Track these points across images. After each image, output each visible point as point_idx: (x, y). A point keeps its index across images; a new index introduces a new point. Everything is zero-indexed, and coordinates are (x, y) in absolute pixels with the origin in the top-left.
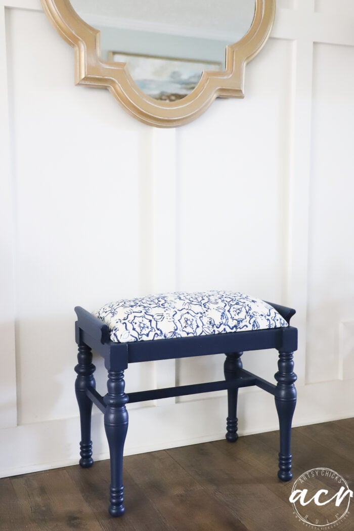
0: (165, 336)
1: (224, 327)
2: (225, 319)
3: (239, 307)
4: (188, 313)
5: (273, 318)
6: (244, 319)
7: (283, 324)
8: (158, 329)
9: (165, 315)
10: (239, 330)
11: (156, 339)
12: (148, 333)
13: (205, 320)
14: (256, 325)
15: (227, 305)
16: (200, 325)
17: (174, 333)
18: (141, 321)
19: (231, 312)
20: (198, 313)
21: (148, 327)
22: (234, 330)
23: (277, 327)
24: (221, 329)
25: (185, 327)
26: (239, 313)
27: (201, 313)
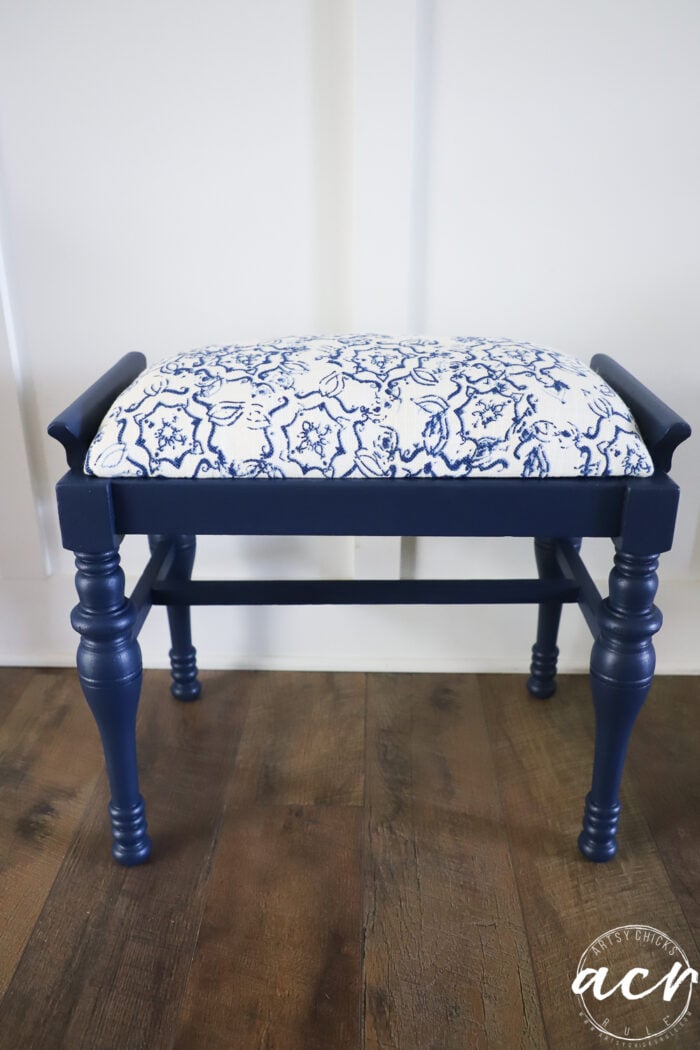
0: (232, 471)
1: (430, 459)
2: (436, 437)
3: (498, 399)
4: (322, 406)
5: (603, 446)
6: (499, 441)
7: (634, 468)
8: (213, 449)
9: (247, 409)
10: (476, 473)
11: (201, 475)
12: (179, 456)
13: (371, 433)
14: (536, 463)
15: (464, 390)
16: (350, 444)
17: (261, 464)
18: (169, 420)
19: (467, 416)
20: (353, 411)
21: (183, 440)
22: (462, 471)
23: (612, 474)
24: (416, 466)
25: (299, 449)
26: (490, 420)
27: (365, 411)
